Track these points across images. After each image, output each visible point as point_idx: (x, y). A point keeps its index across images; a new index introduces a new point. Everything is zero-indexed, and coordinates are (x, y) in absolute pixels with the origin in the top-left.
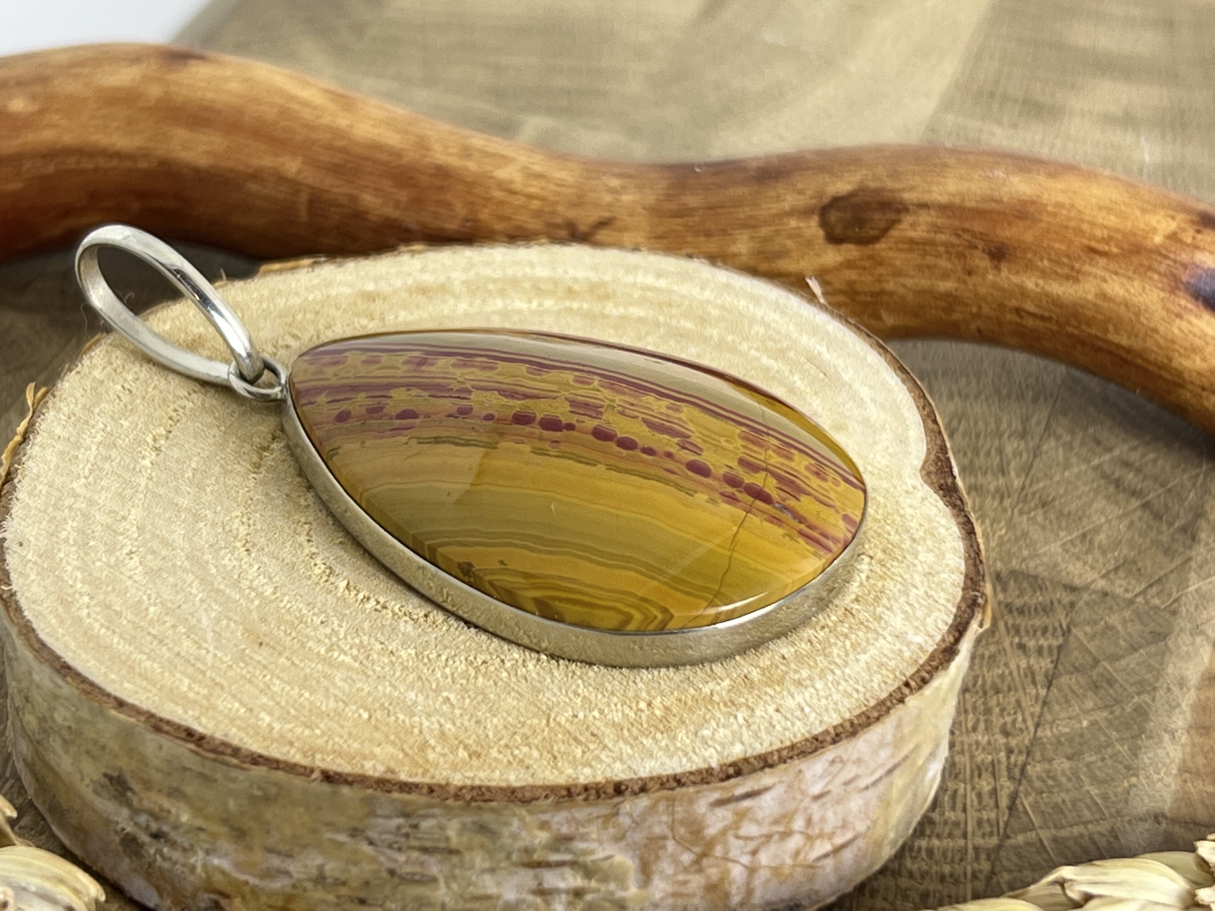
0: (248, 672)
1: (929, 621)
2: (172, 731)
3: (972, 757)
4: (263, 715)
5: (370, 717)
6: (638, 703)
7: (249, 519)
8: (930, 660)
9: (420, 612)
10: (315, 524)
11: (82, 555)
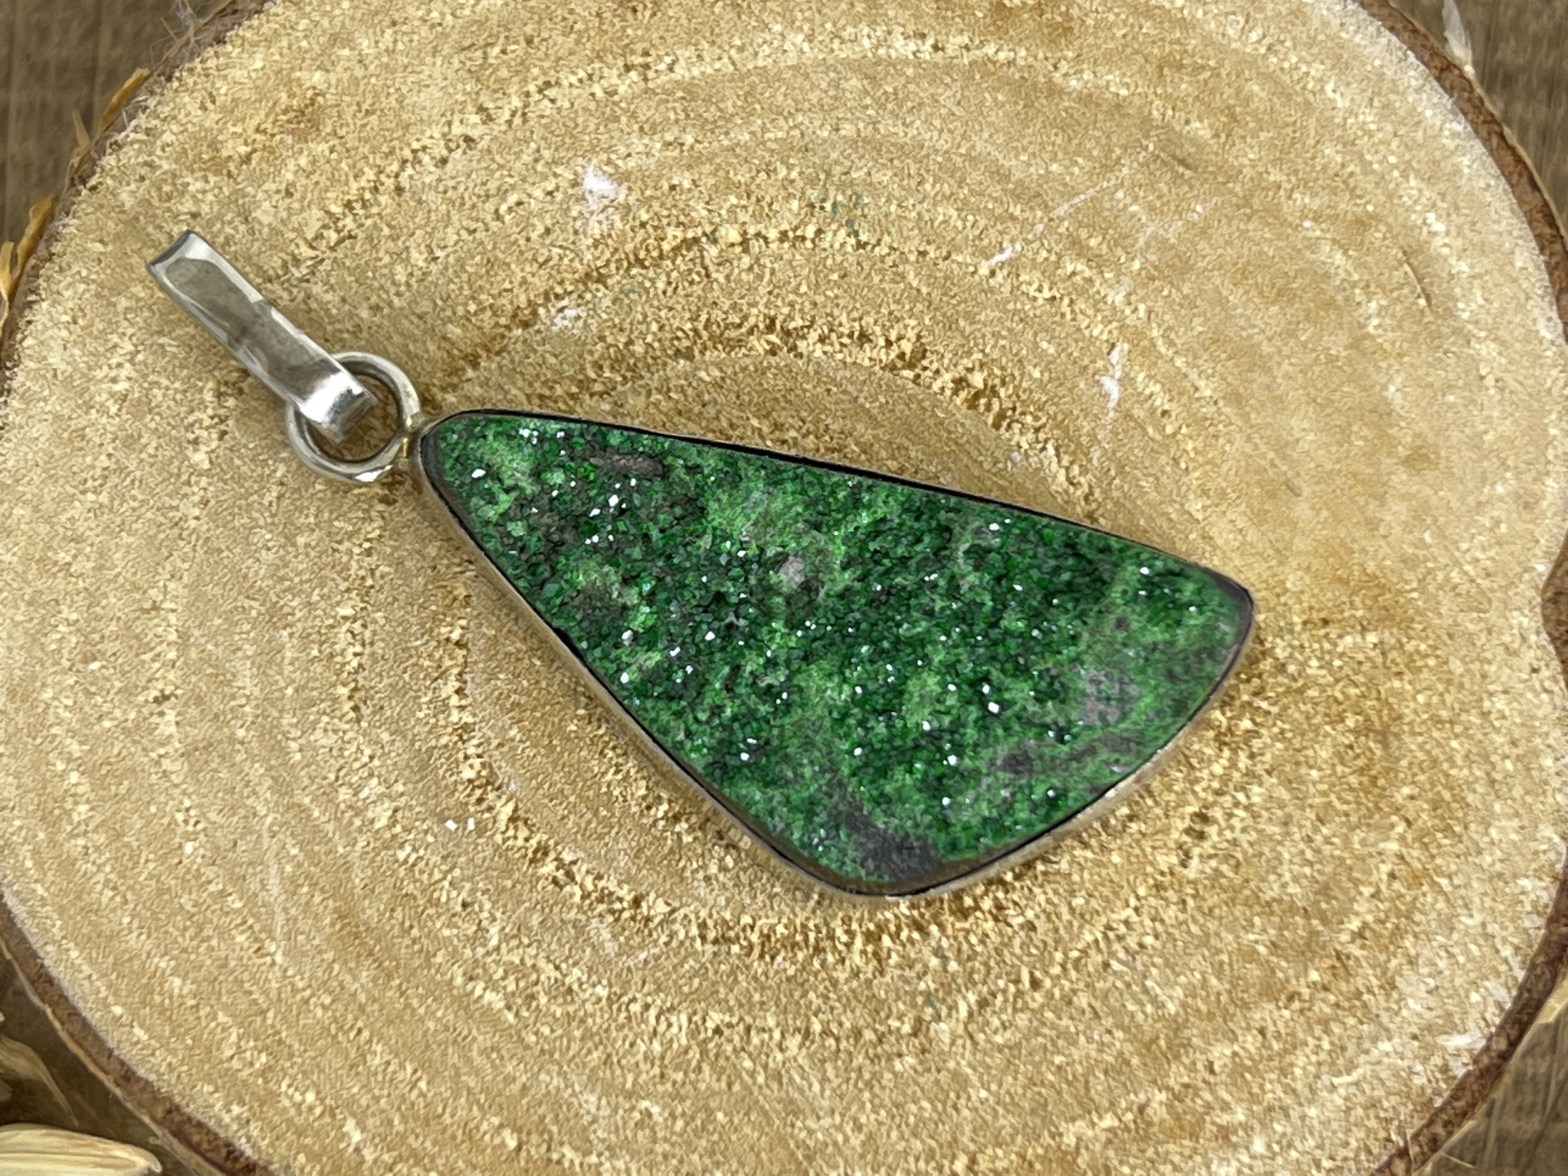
0: (336, 1020)
1: (1475, 997)
2: (205, 1146)
4: (350, 1126)
5: (519, 1148)
6: (954, 1158)
7: (364, 626)
8: (1454, 1097)
9: (626, 893)
10: (474, 649)
11: (81, 697)
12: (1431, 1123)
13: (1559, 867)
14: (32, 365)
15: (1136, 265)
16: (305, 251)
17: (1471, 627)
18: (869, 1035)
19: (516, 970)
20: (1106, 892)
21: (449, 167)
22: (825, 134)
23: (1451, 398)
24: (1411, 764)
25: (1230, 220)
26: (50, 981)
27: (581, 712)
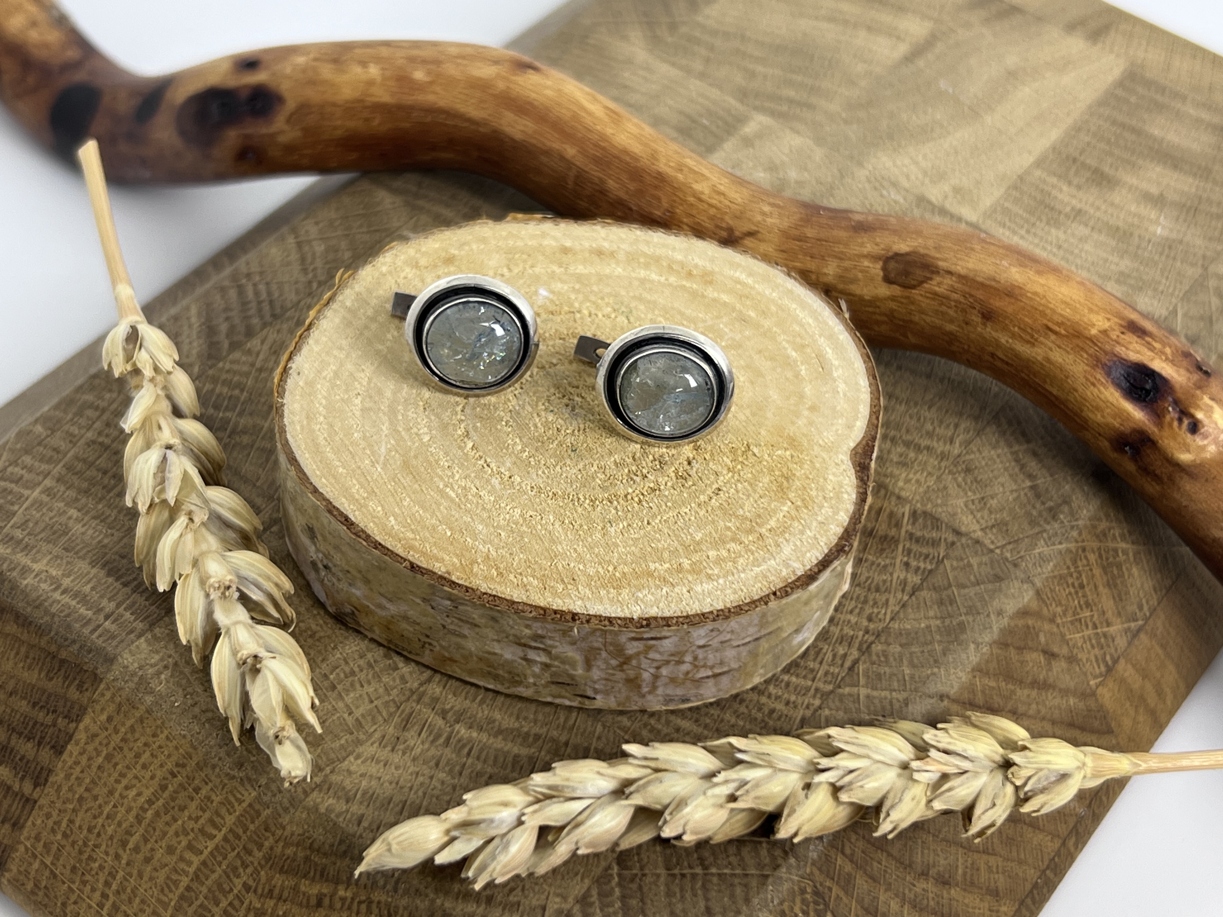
0: (394, 489)
2: (337, 515)
3: (842, 630)
4: (391, 518)
5: (451, 535)
9: (507, 474)
11: (330, 389)
12: (786, 586)
17: (824, 456)
18: (585, 527)
19: (463, 487)
23: (827, 395)
24: (796, 488)
25: (758, 338)
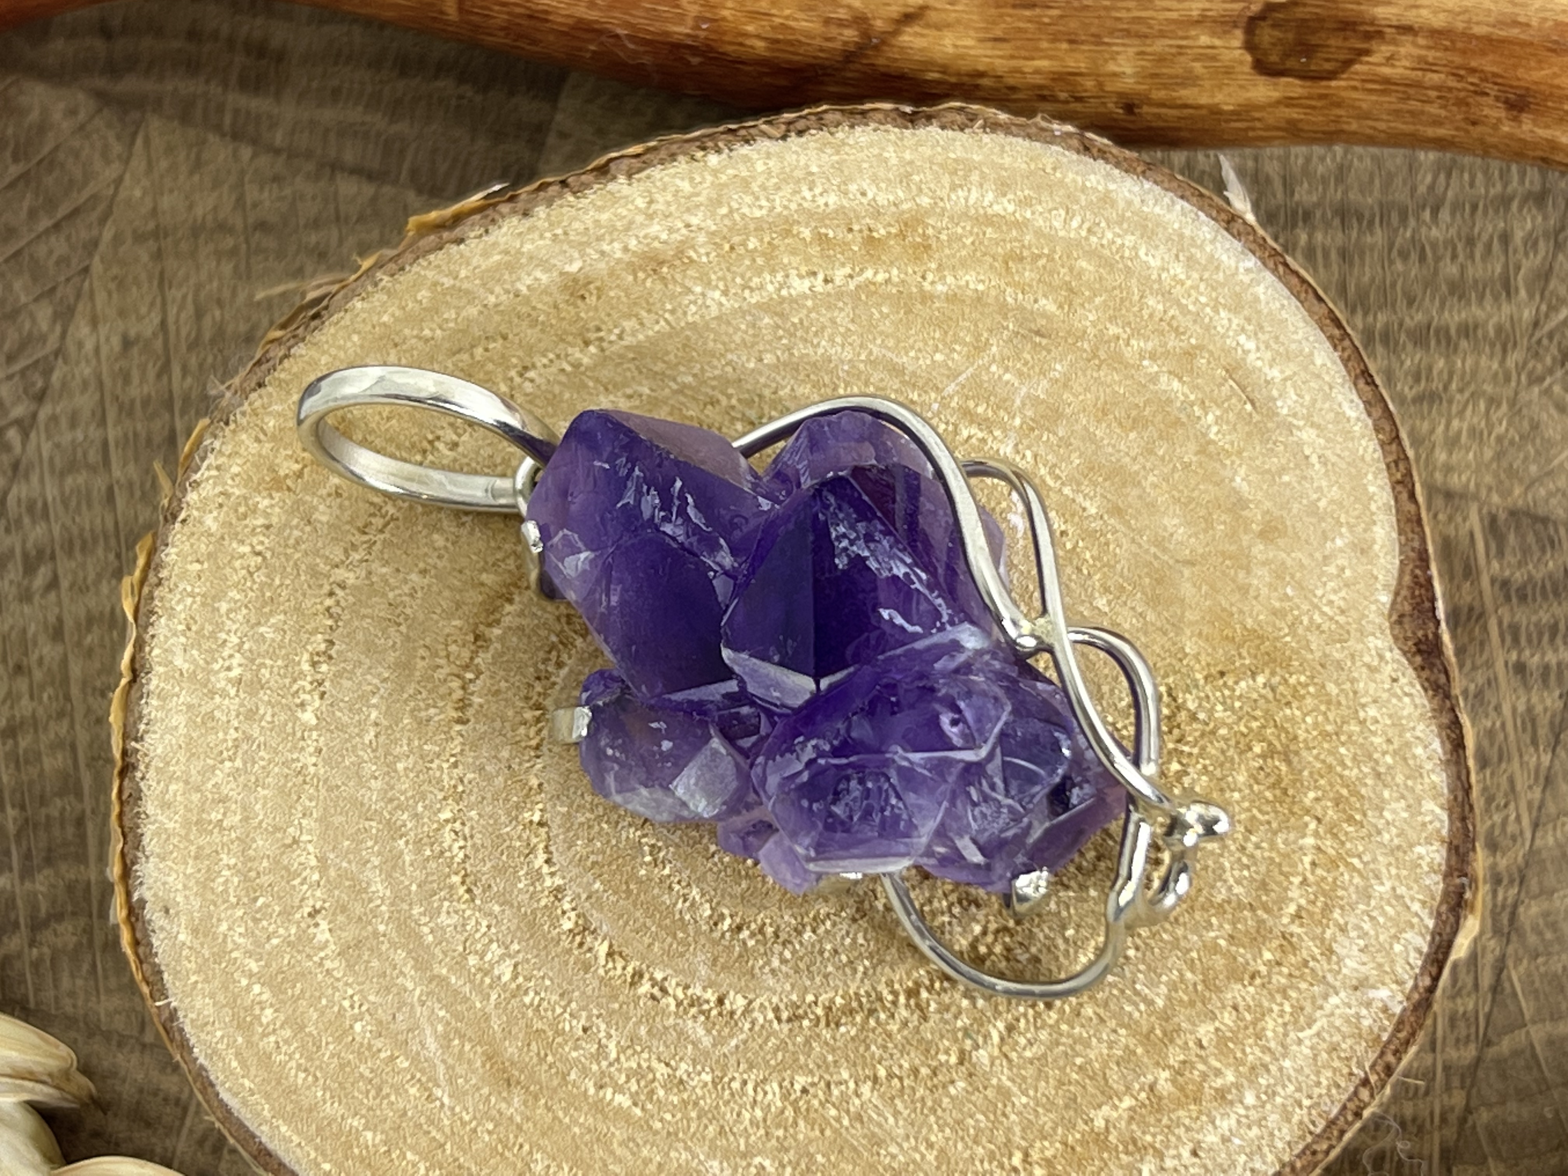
7: (463, 824)
8: (1397, 1030)
9: (711, 996)
10: (554, 826)
11: (251, 924)
12: (1382, 1054)
13: (1445, 832)
14: (161, 669)
15: (1017, 422)
16: (358, 538)
17: (1337, 655)
18: (924, 1071)
19: (636, 1073)
20: (1090, 921)
21: (460, 449)
22: (752, 365)
23: (1286, 478)
24: (1311, 774)
25: (1084, 372)
26: (269, 1154)
27: (648, 859)
